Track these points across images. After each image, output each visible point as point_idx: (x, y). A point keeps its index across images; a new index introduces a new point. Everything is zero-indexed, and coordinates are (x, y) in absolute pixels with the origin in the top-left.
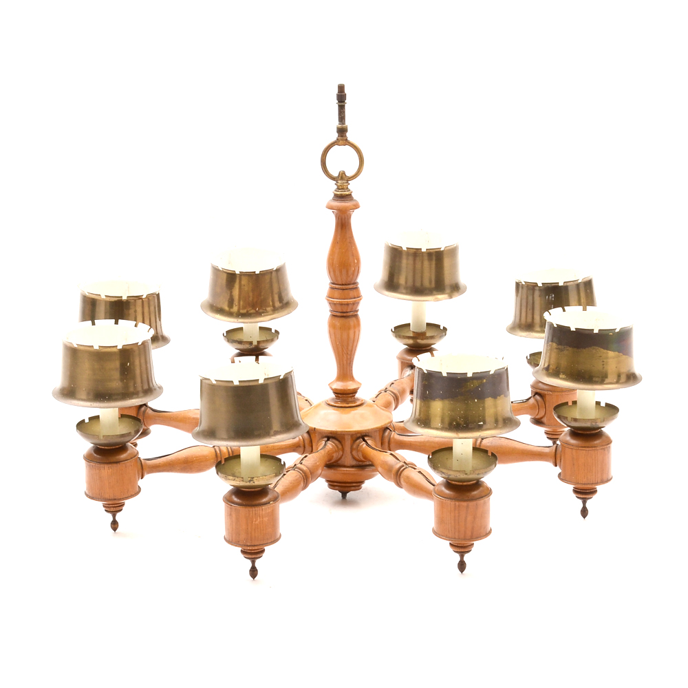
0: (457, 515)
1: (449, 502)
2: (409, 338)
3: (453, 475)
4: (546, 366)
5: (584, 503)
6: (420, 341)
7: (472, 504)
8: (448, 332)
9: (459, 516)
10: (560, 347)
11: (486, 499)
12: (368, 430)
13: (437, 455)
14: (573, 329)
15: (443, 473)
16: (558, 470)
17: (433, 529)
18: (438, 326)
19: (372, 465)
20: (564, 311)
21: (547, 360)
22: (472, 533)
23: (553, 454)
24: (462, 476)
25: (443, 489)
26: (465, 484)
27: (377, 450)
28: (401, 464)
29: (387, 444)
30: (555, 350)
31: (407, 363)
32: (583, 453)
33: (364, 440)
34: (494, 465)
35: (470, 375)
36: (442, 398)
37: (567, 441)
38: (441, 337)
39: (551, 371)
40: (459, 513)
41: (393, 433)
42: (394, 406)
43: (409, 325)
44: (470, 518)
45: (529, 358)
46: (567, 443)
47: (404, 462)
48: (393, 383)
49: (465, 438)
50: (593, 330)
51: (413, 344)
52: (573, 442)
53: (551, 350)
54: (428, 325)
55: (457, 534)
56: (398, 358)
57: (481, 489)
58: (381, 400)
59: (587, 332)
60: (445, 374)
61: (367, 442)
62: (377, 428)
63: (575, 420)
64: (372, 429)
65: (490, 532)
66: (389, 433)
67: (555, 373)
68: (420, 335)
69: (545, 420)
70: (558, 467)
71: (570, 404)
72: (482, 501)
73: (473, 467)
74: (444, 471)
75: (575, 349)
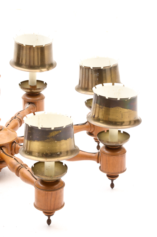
0: (46, 198)
1: (42, 191)
2: (28, 89)
3: (44, 178)
4: (93, 115)
5: (112, 181)
6: (33, 91)
7: (54, 192)
8: (47, 86)
9: (47, 199)
10: (101, 106)
11: (61, 189)
12: (4, 144)
13: (37, 165)
14: (107, 98)
15: (39, 177)
16: (99, 165)
17: (34, 203)
18: (43, 82)
19: (4, 161)
20: (103, 85)
21: (94, 112)
22: (54, 207)
23: (97, 157)
24: (49, 179)
25: (39, 183)
26: (51, 182)
27: (7, 155)
28: (19, 165)
29: (13, 150)
30: (98, 108)
31: (27, 101)
32: (112, 158)
33: (2, 149)
34: (66, 172)
35: (53, 129)
36: (38, 140)
37: (104, 151)
38: (44, 89)
39: (95, 119)
40: (47, 197)
41: (17, 144)
42: (19, 125)
43: (28, 81)
44: (53, 199)
45: (86, 102)
46: (104, 153)
47: (21, 164)
48: (19, 113)
49: (50, 161)
50: (117, 99)
51: (30, 92)
52: (106, 152)
53: (96, 107)
54: (37, 81)
55: (46, 207)
56: (23, 98)
57: (59, 183)
58: (12, 124)
59: (114, 100)
60: (40, 128)
61: (3, 150)
62: (8, 143)
63: (108, 142)
64: (6, 143)
65: (63, 205)
66: (15, 145)
67: (98, 120)
68: (34, 87)
69: (94, 133)
70: (99, 164)
71: (106, 131)
72: (59, 191)
73: (55, 171)
74: (39, 176)
75: (108, 108)
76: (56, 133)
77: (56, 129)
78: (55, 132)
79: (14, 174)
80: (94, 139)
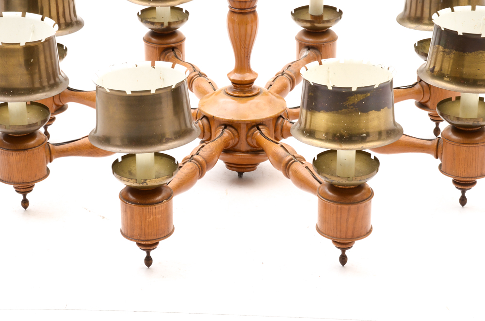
0: (339, 216)
1: (331, 204)
2: (307, 21)
3: (336, 180)
4: (432, 67)
5: (463, 192)
6: (316, 25)
7: (353, 207)
8: (343, 16)
9: (341, 218)
10: (447, 50)
11: (367, 202)
12: (263, 119)
13: (322, 157)
14: (460, 33)
15: (327, 178)
16: (439, 161)
17: (317, 225)
18: (335, 9)
19: (263, 150)
20: (453, 11)
21: (433, 62)
22: (353, 233)
23: (435, 147)
24: (344, 182)
25: (327, 190)
26: (347, 187)
27: (269, 139)
28: (290, 157)
29: (279, 131)
30: (442, 53)
31: (304, 44)
32: (464, 149)
33: (259, 129)
34: (376, 171)
35: (354, 89)
36: (327, 110)
37: (449, 136)
38: (336, 21)
39: (435, 74)
40: (341, 215)
41: (286, 121)
42: (289, 88)
43: (307, 7)
44: (351, 220)
45: (417, 45)
46: (449, 139)
47: (293, 155)
48: (290, 66)
49: (348, 149)
50: (481, 35)
51: (310, 27)
52: (454, 137)
53: (437, 52)
54: (325, 7)
55: (338, 233)
56: (297, 39)
57: (363, 191)
58: (277, 85)
59: (475, 37)
60: (330, 88)
61: (260, 131)
62: (271, 117)
63: (458, 119)
64: (266, 119)
65: (370, 231)
66: (282, 121)
67: (440, 76)
68: (317, 18)
69: (429, 104)
70: (439, 159)
71: (454, 99)
72: (363, 204)
73: (356, 168)
74: (327, 176)
75: (461, 53)
76: (361, 97)
77: (362, 91)
78: (359, 95)
79: (280, 173)
80: (430, 115)
